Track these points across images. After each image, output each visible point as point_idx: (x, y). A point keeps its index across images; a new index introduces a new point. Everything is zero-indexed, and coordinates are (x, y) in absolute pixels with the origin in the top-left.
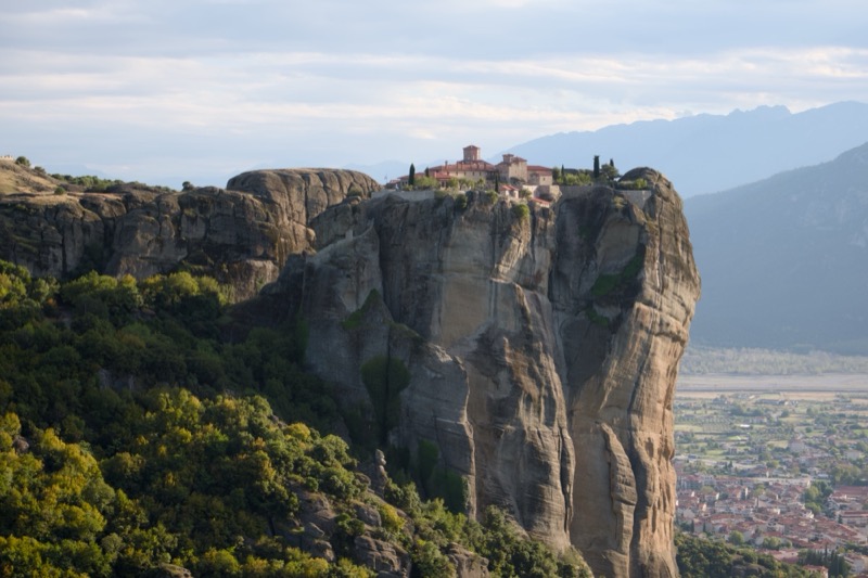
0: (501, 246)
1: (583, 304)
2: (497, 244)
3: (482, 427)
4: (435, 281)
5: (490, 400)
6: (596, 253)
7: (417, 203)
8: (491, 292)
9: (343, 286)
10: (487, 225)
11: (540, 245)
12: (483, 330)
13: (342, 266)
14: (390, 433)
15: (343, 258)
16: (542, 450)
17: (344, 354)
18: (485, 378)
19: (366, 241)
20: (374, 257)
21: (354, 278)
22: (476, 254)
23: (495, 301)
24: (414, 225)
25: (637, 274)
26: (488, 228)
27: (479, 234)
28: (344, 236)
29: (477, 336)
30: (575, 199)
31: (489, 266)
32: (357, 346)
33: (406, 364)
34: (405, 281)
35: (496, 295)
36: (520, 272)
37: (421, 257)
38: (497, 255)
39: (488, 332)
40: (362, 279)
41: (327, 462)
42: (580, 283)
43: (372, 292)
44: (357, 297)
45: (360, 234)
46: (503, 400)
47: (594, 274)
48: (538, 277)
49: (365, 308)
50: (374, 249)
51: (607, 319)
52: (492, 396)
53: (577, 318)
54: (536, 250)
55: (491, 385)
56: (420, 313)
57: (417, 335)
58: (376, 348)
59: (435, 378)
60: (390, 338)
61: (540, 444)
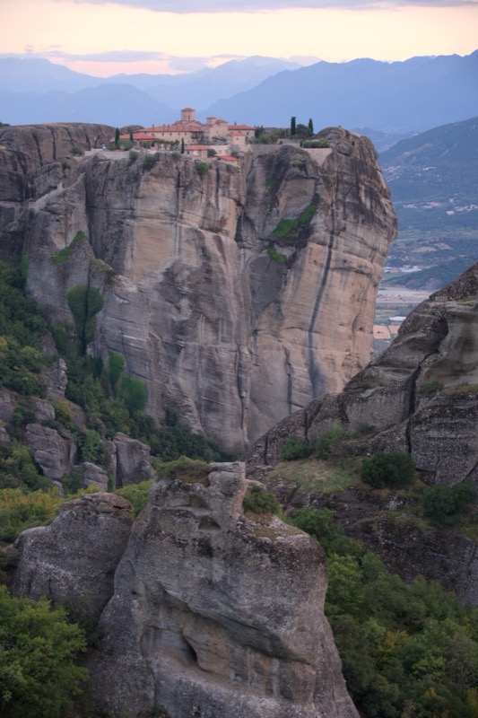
0: (184, 197)
1: (267, 243)
2: (181, 196)
3: (166, 343)
4: (128, 225)
5: (173, 321)
6: (278, 203)
7: (116, 162)
8: (176, 234)
9: (53, 228)
10: (172, 180)
11: (224, 195)
12: (168, 265)
13: (53, 212)
14: (88, 346)
15: (54, 206)
16: (218, 363)
17: (53, 282)
18: (169, 304)
19: (73, 192)
20: (81, 206)
21: (62, 222)
22: (162, 204)
23: (180, 242)
24: (113, 180)
25: (310, 220)
26: (173, 182)
27: (165, 188)
28: (56, 188)
29: (164, 271)
30: (266, 155)
31: (174, 213)
32: (63, 276)
33: (101, 292)
34: (106, 225)
35: (180, 237)
36: (204, 218)
37: (118, 205)
38: (180, 204)
39: (172, 267)
40: (69, 222)
41: (15, 367)
42: (264, 226)
43: (78, 233)
44: (66, 237)
45: (69, 185)
46: (184, 322)
47: (276, 219)
48: (223, 221)
49: (72, 246)
50: (80, 199)
51: (284, 256)
52: (175, 318)
53: (261, 256)
54: (220, 199)
55: (174, 310)
56: (117, 251)
57: (111, 269)
58: (78, 279)
59: (123, 303)
60: (90, 270)
61: (216, 357)
